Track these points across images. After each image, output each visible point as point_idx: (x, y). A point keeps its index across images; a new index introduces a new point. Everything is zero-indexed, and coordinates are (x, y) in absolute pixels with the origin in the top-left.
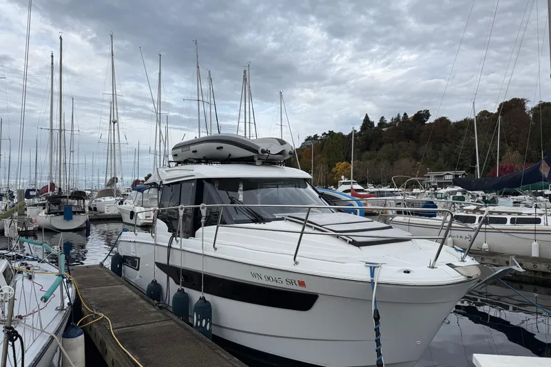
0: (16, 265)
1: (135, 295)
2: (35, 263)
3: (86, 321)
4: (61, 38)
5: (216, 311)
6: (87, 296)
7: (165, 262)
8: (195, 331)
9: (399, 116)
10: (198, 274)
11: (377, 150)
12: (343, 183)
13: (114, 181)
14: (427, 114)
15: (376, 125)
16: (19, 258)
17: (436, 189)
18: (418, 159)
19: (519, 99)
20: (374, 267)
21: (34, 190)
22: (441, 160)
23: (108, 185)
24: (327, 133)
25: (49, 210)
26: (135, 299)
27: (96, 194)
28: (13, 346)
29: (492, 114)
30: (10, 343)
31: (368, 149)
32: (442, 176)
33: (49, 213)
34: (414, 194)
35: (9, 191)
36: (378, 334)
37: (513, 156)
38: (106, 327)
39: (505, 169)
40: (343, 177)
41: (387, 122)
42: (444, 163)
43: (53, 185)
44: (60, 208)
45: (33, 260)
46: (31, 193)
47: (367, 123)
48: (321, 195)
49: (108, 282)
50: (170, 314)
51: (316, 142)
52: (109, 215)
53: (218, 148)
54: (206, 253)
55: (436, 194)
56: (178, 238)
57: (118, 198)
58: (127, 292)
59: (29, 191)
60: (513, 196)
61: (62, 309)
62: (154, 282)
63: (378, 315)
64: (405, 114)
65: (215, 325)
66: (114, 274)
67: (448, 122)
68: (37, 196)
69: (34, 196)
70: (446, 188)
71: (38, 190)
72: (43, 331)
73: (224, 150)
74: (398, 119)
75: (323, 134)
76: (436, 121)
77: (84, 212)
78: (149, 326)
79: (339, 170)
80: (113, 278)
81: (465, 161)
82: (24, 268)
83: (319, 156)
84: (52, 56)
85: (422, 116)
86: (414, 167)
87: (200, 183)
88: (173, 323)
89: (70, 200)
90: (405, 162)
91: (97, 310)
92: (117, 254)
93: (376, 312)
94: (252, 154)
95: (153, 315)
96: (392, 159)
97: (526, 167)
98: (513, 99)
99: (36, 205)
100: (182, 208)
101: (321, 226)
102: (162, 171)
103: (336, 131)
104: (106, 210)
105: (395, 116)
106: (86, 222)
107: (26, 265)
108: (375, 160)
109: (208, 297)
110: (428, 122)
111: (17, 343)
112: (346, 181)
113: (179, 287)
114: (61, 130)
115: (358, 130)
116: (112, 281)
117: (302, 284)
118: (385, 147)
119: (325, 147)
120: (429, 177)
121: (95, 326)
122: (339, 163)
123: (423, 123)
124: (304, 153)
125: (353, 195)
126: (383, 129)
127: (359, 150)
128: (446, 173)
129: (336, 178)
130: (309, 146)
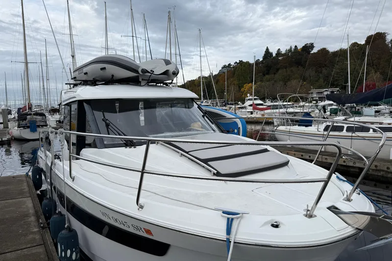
9: (291, 48)
11: (275, 74)
12: (249, 99)
14: (312, 46)
15: (274, 55)
17: (317, 102)
18: (304, 80)
19: (381, 33)
20: (233, 219)
22: (321, 80)
24: (238, 62)
26: (28, 215)
29: (361, 44)
31: (268, 74)
32: (322, 92)
33: (19, 127)
34: (300, 107)
37: (376, 76)
39: (369, 85)
40: (248, 95)
41: (282, 53)
42: (324, 82)
44: (26, 123)
47: (268, 53)
48: (207, 114)
49: (19, 195)
50: (47, 236)
51: (230, 69)
53: (101, 69)
54: (65, 180)
55: (317, 106)
58: (26, 207)
60: (375, 106)
62: (49, 199)
64: (296, 46)
66: (31, 185)
67: (328, 52)
70: (325, 101)
73: (106, 71)
74: (290, 50)
75: (235, 63)
76: (319, 51)
77: (46, 126)
79: (246, 90)
80: (27, 190)
81: (340, 81)
83: (231, 79)
85: (308, 48)
86: (302, 86)
90: (295, 83)
94: (133, 75)
95: (29, 237)
96: (286, 80)
97: (388, 84)
98: (377, 33)
101: (187, 153)
103: (245, 61)
105: (288, 48)
108: (273, 81)
110: (312, 52)
112: (251, 98)
115: (261, 59)
116: (23, 194)
117: (148, 232)
118: (280, 71)
119: (236, 72)
120: (312, 93)
122: (246, 84)
123: (309, 52)
124: (221, 77)
125: (255, 108)
126: (280, 58)
127: (261, 74)
128: (325, 90)
129: (243, 96)
130: (224, 73)
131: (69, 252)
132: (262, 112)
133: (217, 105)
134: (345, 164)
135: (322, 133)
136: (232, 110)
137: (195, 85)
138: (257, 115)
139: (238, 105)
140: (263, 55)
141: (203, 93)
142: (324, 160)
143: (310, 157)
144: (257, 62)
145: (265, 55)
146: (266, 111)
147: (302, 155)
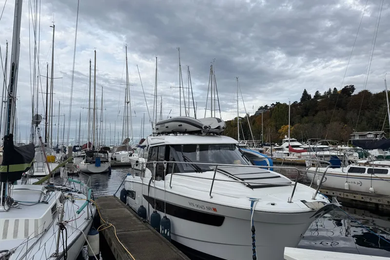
0: (66, 194)
1: (131, 215)
2: (77, 194)
3: (102, 227)
4: (95, 51)
5: (173, 224)
6: (104, 214)
7: (147, 195)
8: (161, 236)
9: (330, 90)
10: (163, 202)
11: (314, 115)
12: (287, 141)
13: (127, 140)
14: (352, 88)
15: (312, 97)
16: (67, 190)
18: (345, 122)
20: (254, 201)
21: (78, 146)
22: (365, 123)
23: (123, 143)
24: (275, 103)
25: (87, 160)
26: (131, 216)
27: (116, 149)
28: (62, 232)
30: (61, 231)
31: (306, 115)
32: (365, 135)
33: (86, 162)
35: (64, 147)
36: (254, 240)
38: (113, 231)
40: (286, 136)
41: (321, 95)
42: (367, 125)
43: (90, 143)
44: (93, 159)
45: (75, 192)
46: (77, 148)
47: (305, 95)
49: (117, 206)
50: (149, 226)
51: (266, 110)
52: (124, 163)
53: (179, 126)
54: (167, 190)
56: (153, 181)
57: (130, 152)
58: (127, 212)
59: (75, 147)
61: (88, 219)
62: (142, 207)
63: (254, 229)
64: (335, 89)
65: (172, 234)
66: (121, 201)
67: (370, 94)
68: (80, 150)
69: (78, 150)
71: (81, 146)
72: (77, 229)
73: (182, 126)
74: (329, 92)
75: (272, 105)
76: (360, 93)
77: (107, 161)
78: (136, 232)
79: (283, 131)
80: (120, 204)
82: (70, 196)
83: (269, 120)
84: (90, 62)
85: (348, 90)
86: (342, 128)
87: (168, 147)
88: (149, 231)
89: (99, 154)
90: (334, 125)
91: (109, 222)
92: (124, 189)
93: (253, 227)
94: (199, 129)
95: (139, 226)
96: (325, 123)
99: (79, 157)
100: (155, 163)
101: (233, 175)
102: (150, 138)
103: (282, 103)
104: (122, 160)
105: (327, 90)
106: (109, 168)
107: (71, 194)
108: (312, 123)
109: (168, 216)
110: (353, 94)
111: (64, 231)
112: (288, 139)
113: (154, 210)
114: (94, 109)
115: (299, 101)
116: (119, 206)
117: (215, 210)
118: (319, 113)
119: (273, 114)
120: (354, 136)
121: (107, 230)
122: (284, 126)
123: (349, 95)
124: (257, 119)
125: (291, 150)
126: (318, 100)
127: (299, 116)
128: (368, 132)
129: (281, 137)
130: (261, 114)
131: (166, 230)
132: (299, 154)
133: (253, 146)
134: (363, 200)
135: (346, 174)
136: (269, 151)
137: (232, 126)
138: (293, 157)
139: (275, 146)
140: (301, 97)
141: (240, 133)
142: (345, 197)
143: (333, 193)
144: (295, 105)
145: (302, 97)
146: (303, 154)
147: (327, 192)
